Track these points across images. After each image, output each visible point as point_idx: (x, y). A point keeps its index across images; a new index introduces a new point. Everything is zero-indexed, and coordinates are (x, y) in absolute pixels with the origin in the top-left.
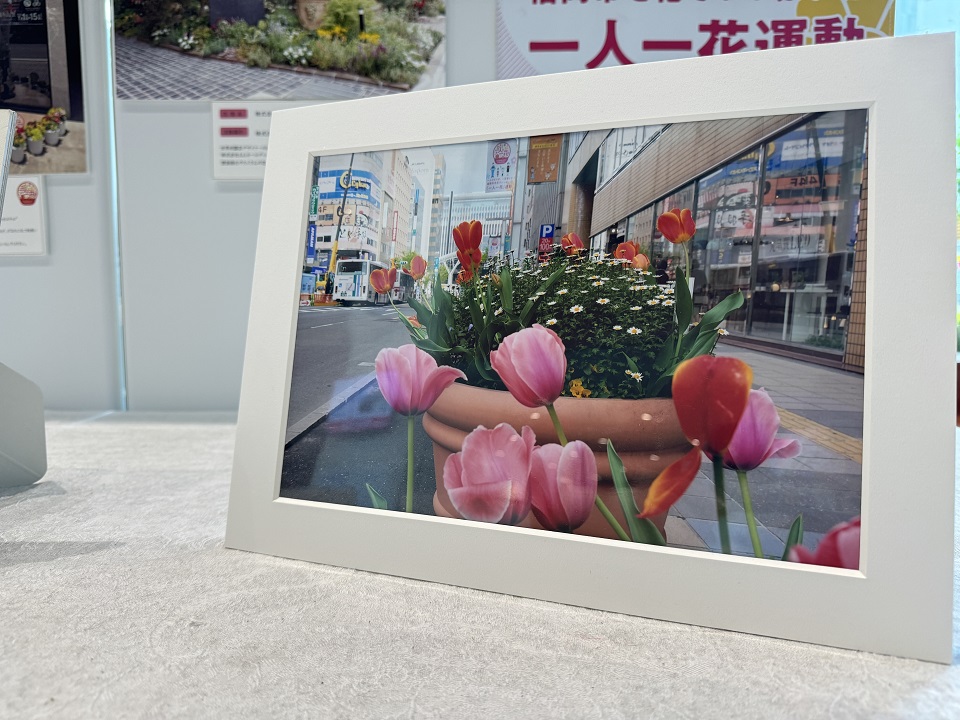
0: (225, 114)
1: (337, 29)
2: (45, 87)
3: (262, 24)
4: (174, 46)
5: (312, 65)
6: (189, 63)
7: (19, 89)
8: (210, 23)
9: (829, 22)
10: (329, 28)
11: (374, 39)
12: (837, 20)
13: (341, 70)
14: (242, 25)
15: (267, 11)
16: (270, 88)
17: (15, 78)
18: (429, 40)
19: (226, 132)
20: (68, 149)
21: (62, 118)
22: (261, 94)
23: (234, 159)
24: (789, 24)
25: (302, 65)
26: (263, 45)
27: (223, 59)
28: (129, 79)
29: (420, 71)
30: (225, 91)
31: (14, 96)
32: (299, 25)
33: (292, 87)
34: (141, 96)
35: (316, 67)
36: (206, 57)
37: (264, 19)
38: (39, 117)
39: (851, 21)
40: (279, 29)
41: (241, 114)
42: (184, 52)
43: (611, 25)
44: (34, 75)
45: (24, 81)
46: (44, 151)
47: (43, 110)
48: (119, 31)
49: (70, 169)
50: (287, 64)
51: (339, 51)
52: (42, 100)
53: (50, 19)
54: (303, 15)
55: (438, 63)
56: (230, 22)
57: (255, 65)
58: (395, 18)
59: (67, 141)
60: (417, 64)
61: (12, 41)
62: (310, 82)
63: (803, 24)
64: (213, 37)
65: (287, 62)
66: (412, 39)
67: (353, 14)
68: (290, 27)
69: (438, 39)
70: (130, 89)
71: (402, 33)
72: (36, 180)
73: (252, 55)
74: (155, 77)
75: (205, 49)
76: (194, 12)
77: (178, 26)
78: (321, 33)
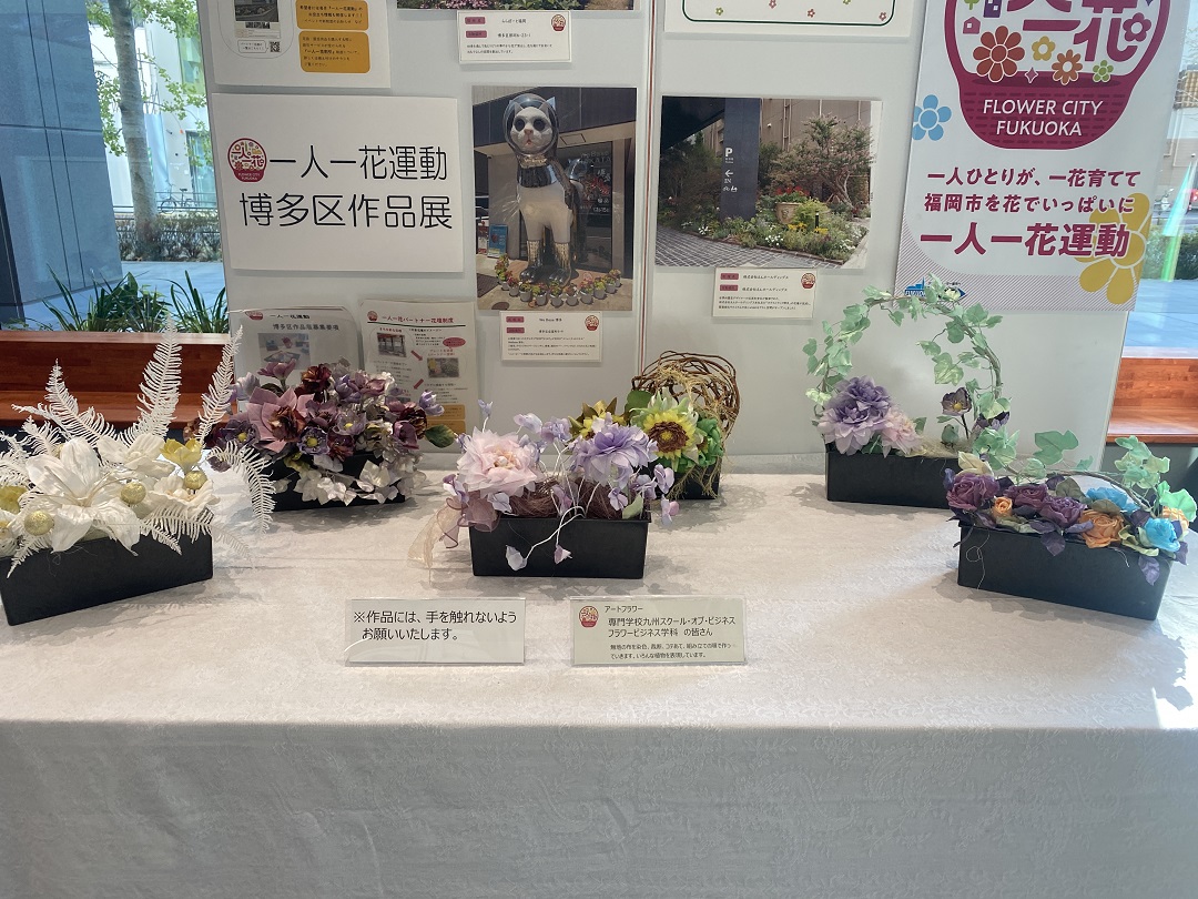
0: (724, 276)
1: (801, 225)
2: (609, 257)
3: (753, 220)
4: (695, 233)
5: (783, 247)
6: (703, 244)
7: (591, 256)
8: (720, 218)
9: (1108, 227)
10: (796, 224)
11: (824, 231)
12: (1114, 226)
13: (802, 251)
14: (741, 221)
15: (758, 212)
16: (754, 261)
17: (589, 250)
18: (858, 233)
19: (724, 288)
20: (620, 295)
21: (618, 276)
22: (748, 264)
23: (727, 305)
24: (1083, 227)
25: (776, 247)
26: (753, 234)
27: (726, 242)
28: (664, 253)
29: (851, 252)
30: (726, 262)
31: (587, 260)
32: (777, 221)
33: (769, 260)
34: (671, 264)
35: (785, 248)
36: (716, 240)
37: (755, 217)
38: (603, 275)
39: (1122, 226)
40: (764, 223)
41: (735, 277)
42: (701, 237)
43: (973, 225)
44: (601, 248)
45: (595, 251)
46: (605, 296)
47: (606, 270)
48: (660, 222)
49: (622, 308)
50: (767, 246)
51: (801, 239)
52: (606, 264)
53: (614, 212)
54: (780, 214)
55: (863, 248)
56: (733, 219)
57: (746, 246)
58: (838, 218)
59: (620, 290)
60: (849, 248)
61: (589, 225)
62: (779, 258)
63: (1092, 227)
64: (721, 227)
65: (767, 245)
66: (848, 232)
67: (812, 215)
68: (771, 222)
69: (864, 232)
70: (665, 260)
71: (842, 228)
72: (598, 314)
73: (745, 240)
74: (681, 252)
75: (715, 235)
76: (710, 211)
77: (699, 220)
78: (790, 226)
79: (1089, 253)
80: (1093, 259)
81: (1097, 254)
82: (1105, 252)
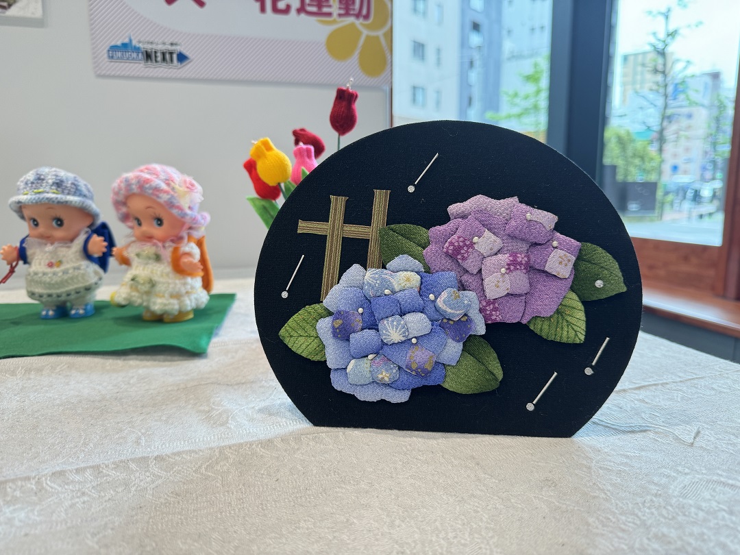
79: (329, 14)
80: (334, 22)
81: (340, 15)
82: (347, 14)
